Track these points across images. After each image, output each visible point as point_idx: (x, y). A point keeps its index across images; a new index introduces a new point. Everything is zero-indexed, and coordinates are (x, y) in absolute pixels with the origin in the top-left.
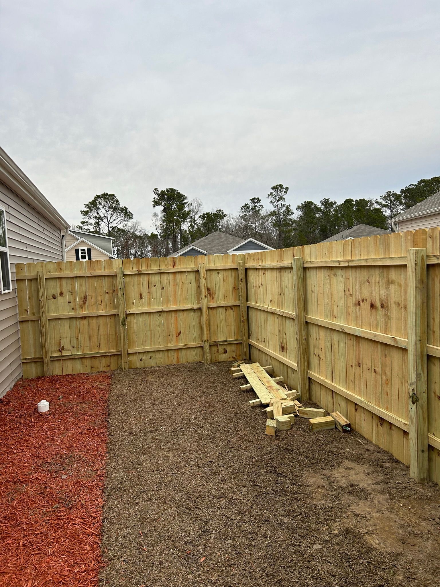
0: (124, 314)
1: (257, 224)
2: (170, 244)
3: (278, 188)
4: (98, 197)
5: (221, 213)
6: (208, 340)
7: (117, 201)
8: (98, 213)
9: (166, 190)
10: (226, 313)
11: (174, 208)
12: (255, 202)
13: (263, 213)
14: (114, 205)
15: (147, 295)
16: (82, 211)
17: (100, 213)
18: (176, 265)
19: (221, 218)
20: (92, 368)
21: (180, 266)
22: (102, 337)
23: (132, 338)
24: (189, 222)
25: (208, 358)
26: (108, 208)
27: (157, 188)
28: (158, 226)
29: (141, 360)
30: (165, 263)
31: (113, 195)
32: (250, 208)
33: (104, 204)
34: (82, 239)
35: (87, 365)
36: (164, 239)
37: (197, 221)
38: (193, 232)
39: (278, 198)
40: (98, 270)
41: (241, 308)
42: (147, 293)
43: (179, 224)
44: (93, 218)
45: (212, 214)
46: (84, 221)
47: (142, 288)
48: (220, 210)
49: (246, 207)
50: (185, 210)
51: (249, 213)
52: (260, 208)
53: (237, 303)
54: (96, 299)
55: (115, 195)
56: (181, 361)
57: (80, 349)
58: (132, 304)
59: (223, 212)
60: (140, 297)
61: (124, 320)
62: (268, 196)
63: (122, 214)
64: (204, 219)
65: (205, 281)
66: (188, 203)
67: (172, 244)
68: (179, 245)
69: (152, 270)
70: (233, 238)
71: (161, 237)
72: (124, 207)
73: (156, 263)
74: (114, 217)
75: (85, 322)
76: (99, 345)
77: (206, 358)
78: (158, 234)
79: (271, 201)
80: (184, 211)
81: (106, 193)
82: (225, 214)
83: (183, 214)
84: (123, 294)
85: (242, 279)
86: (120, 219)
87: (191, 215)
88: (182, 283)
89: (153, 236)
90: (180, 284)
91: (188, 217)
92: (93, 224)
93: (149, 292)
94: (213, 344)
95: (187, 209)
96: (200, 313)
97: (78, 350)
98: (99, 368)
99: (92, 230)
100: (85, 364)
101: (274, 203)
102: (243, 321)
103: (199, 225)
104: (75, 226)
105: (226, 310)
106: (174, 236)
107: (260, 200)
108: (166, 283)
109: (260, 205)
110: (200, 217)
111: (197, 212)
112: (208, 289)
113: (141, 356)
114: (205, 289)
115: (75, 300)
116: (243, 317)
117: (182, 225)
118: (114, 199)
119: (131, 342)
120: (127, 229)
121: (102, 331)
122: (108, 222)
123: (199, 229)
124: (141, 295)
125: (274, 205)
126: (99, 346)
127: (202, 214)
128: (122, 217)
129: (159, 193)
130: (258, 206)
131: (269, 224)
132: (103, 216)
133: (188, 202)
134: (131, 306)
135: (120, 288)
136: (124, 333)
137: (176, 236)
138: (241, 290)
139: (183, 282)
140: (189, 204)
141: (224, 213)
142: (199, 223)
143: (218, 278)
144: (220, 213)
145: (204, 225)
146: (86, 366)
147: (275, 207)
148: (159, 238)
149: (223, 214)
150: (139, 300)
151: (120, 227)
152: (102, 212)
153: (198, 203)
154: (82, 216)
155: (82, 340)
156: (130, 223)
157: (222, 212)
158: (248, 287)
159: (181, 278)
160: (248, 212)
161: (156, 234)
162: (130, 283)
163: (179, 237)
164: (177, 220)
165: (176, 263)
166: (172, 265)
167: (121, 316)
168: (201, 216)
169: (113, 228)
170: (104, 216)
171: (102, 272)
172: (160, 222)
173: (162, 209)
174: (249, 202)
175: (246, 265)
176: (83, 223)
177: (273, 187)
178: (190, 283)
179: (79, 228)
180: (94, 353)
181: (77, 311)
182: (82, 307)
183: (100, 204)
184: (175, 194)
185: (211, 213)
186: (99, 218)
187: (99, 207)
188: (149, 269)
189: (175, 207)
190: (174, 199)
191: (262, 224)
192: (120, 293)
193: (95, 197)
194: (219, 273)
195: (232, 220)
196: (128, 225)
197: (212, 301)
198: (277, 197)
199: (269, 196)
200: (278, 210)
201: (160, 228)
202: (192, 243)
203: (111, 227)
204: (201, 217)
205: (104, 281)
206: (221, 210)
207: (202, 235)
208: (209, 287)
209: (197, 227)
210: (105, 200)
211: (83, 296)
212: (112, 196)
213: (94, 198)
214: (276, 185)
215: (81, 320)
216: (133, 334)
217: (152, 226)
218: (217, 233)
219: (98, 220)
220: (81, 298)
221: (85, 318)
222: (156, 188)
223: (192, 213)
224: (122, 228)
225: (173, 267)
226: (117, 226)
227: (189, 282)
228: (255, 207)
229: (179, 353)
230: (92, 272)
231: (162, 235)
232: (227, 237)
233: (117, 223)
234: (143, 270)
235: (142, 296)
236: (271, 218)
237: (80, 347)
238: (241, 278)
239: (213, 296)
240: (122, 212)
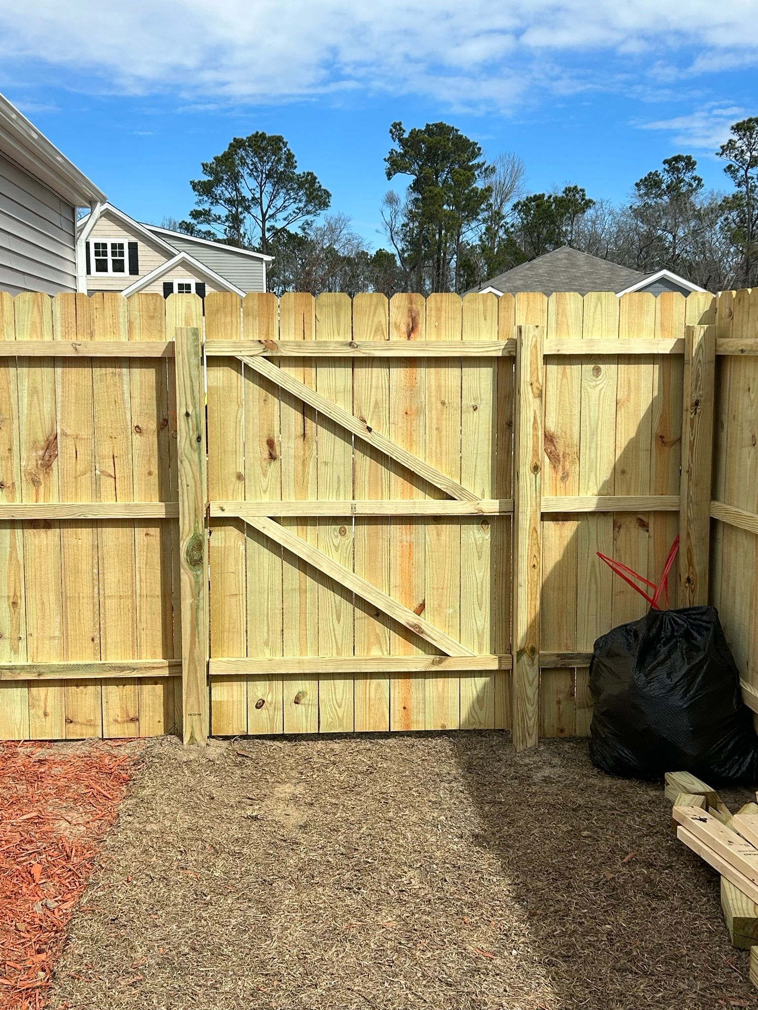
0: (196, 522)
1: (681, 233)
2: (428, 282)
3: (753, 128)
4: (237, 144)
5: (577, 196)
6: (533, 651)
7: (290, 157)
8: (237, 190)
9: (423, 129)
10: (615, 539)
11: (445, 181)
12: (678, 169)
13: (701, 200)
14: (281, 169)
15: (296, 448)
16: (196, 181)
17: (242, 190)
18: (421, 326)
19: (576, 213)
20: (69, 721)
21: (438, 334)
22: (111, 604)
23: (227, 614)
24: (485, 221)
25: (532, 722)
26: (264, 176)
27: (400, 124)
28: (396, 229)
29: (260, 705)
30: (376, 320)
31: (279, 139)
32: (664, 186)
33: (254, 164)
34: (183, 254)
35: (49, 710)
36: (412, 269)
37: (508, 220)
38: (492, 249)
39: (751, 157)
40: (105, 335)
41: (683, 524)
42: (297, 437)
43: (454, 227)
44: (223, 204)
45: (552, 200)
46: (200, 209)
47: (276, 418)
48: (576, 187)
49: (651, 183)
50: (474, 186)
51: (660, 201)
52: (691, 185)
53: (666, 501)
54: (94, 455)
55: (285, 140)
56: (417, 722)
57: (22, 644)
58: (234, 479)
59: (584, 195)
60: (266, 455)
61: (198, 545)
62: (720, 151)
63: (300, 194)
64: (527, 213)
65: (538, 401)
66: (486, 166)
67: (432, 283)
68: (452, 286)
69: (319, 344)
70: (611, 270)
71: (403, 260)
72: (309, 174)
73: (338, 316)
74: (279, 202)
75: (47, 538)
76: (96, 634)
77: (523, 719)
78: (396, 252)
79: (730, 167)
80: (473, 189)
81: (260, 133)
82: (590, 201)
83: (468, 199)
84: (199, 439)
85: (697, 404)
86: (294, 207)
87: (491, 201)
88: (439, 406)
89: (381, 255)
90: (430, 411)
91: (483, 206)
92: (224, 219)
93: (304, 435)
94: (552, 666)
95: (480, 184)
96: (508, 535)
97: (16, 651)
98: (95, 726)
99: (221, 236)
100: (42, 704)
101: (738, 170)
102: (689, 580)
103: (512, 230)
104: (175, 223)
105: (617, 526)
106: (438, 261)
107: (694, 163)
108: (376, 402)
109: (694, 178)
110: (515, 206)
111: (510, 192)
112: (549, 438)
113: (260, 689)
114: (535, 436)
115: (10, 450)
116: (690, 563)
117: (463, 230)
118: (280, 149)
119: (222, 632)
120: (312, 236)
121: (112, 577)
122: (264, 215)
123: (510, 243)
124: (271, 443)
125: (735, 178)
126: (97, 641)
127: (523, 198)
128: (300, 201)
129: (406, 135)
130: (687, 179)
131: (716, 237)
132: (250, 199)
133: (483, 164)
134: (231, 487)
135: (187, 415)
136: (196, 595)
137: (444, 259)
138: (691, 449)
139: (443, 403)
140: (486, 170)
141: (587, 198)
142: (512, 226)
143: (594, 393)
144: (574, 195)
145: (528, 229)
146: (46, 715)
147: (739, 185)
148: (399, 263)
149: (583, 199)
150: (264, 464)
151: (294, 229)
152: (248, 186)
153: (513, 167)
154: (194, 196)
155: (32, 609)
156: (320, 221)
157: (581, 193)
158: (724, 435)
159: (439, 386)
160: (656, 197)
161: (390, 252)
162: (230, 391)
163: (453, 264)
164: (450, 216)
165: (421, 320)
166: (404, 328)
167: (187, 527)
168: (518, 203)
169: (277, 232)
170: (253, 199)
171: (119, 344)
172: (401, 220)
173: (411, 183)
174: (660, 168)
175: (721, 341)
176: (196, 214)
177: (738, 125)
178: (475, 409)
179: (186, 229)
180: (77, 667)
181: (18, 495)
182: (35, 482)
183: (244, 164)
184: (448, 139)
185: (550, 197)
186: (239, 203)
187: (241, 171)
188: (308, 339)
189: (446, 177)
190: (445, 157)
191: (695, 233)
192: (184, 435)
193: (231, 145)
194: (597, 371)
195: (609, 219)
196: (314, 225)
197: (560, 484)
198: (748, 154)
199: (724, 151)
200: (747, 193)
201: (402, 236)
202: (488, 279)
203: (269, 230)
204: (520, 207)
205: (126, 378)
206: (579, 188)
207: (520, 258)
208: (552, 426)
209: (504, 237)
210: (256, 153)
211: (41, 438)
212: (277, 142)
213: (228, 146)
214: (746, 119)
215: (30, 532)
216: (233, 600)
217: (381, 229)
218: (563, 253)
219: (237, 209)
220: (34, 446)
221: (47, 524)
222: (397, 122)
223: (493, 194)
224: (301, 234)
225: (409, 336)
226: (288, 228)
227: (468, 402)
228: (677, 184)
229: (413, 690)
230: (82, 339)
231: (406, 255)
232: (593, 265)
233: (285, 219)
234: (285, 344)
235: (277, 449)
236: (722, 218)
237: (23, 636)
238: (695, 397)
239: (567, 467)
240: (301, 186)
